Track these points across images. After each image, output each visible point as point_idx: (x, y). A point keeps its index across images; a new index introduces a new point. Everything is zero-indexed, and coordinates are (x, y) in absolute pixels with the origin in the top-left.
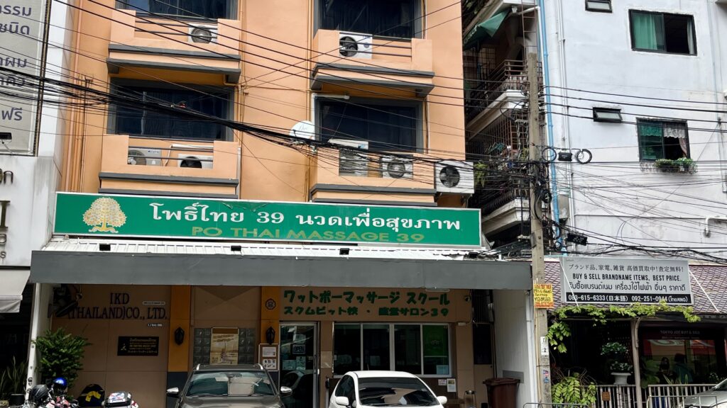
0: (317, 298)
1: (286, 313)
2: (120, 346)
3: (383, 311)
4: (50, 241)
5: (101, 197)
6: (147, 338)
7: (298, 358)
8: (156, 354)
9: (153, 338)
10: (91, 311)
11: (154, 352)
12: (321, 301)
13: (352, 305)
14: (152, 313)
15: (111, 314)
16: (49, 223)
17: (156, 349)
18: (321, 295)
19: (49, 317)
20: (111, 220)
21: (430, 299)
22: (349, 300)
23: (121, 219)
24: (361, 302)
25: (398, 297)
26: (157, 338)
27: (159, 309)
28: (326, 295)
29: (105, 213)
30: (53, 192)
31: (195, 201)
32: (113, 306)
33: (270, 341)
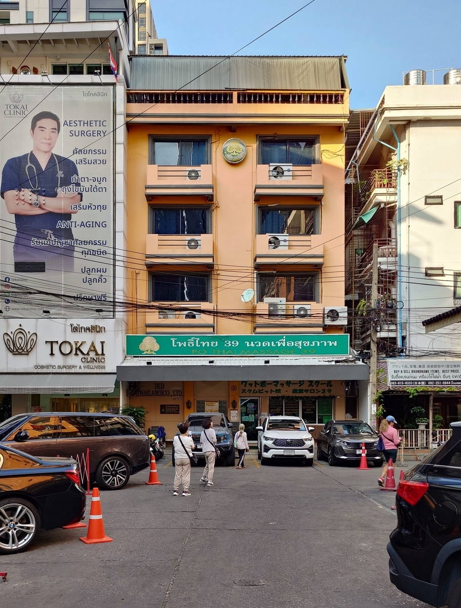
0: (259, 384)
1: (242, 393)
2: (161, 410)
3: (294, 391)
4: (125, 359)
5: (147, 336)
6: (174, 405)
7: (250, 415)
8: (179, 413)
9: (177, 405)
10: (147, 392)
11: (177, 412)
12: (261, 386)
13: (278, 388)
14: (175, 393)
15: (155, 394)
16: (124, 351)
17: (179, 410)
18: (261, 383)
19: (127, 396)
20: (153, 348)
21: (321, 384)
22: (276, 385)
23: (157, 347)
24: (282, 386)
25: (303, 384)
26: (179, 405)
27: (179, 391)
28: (263, 383)
29: (149, 344)
30: (124, 335)
31: (193, 336)
32: (157, 390)
33: (234, 408)
